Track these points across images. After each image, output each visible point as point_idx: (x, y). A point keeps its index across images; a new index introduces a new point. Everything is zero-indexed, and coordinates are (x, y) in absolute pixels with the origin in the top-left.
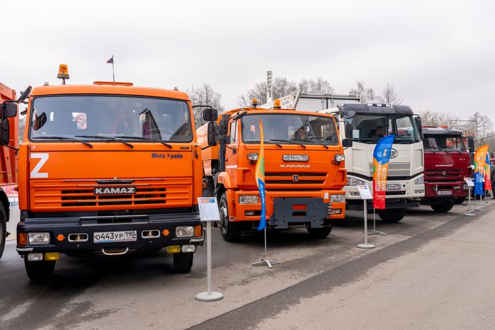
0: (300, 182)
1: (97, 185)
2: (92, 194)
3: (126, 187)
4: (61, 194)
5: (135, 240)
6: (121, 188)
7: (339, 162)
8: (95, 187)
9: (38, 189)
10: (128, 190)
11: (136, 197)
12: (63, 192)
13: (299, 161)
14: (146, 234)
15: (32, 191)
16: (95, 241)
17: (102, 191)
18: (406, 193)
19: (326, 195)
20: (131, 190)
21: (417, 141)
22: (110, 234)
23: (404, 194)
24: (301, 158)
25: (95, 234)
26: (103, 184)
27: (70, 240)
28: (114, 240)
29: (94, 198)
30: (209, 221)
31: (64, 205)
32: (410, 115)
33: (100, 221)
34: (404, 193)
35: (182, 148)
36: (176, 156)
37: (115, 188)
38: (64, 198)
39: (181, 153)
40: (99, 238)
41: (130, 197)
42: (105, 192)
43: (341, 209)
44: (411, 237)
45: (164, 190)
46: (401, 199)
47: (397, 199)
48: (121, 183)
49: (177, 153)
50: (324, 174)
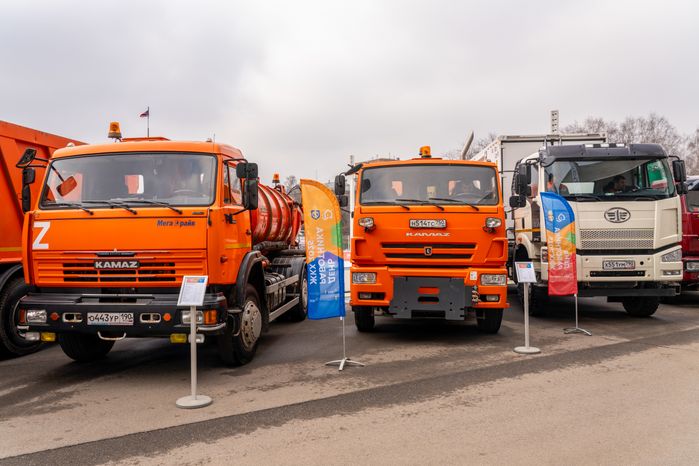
0: (435, 256)
1: (96, 258)
2: (92, 268)
3: (128, 261)
4: (62, 268)
5: (131, 324)
6: (122, 261)
7: (493, 229)
8: (95, 260)
9: (41, 262)
10: (130, 265)
11: (140, 272)
12: (65, 265)
13: (432, 228)
14: (146, 317)
15: (35, 263)
16: (89, 322)
17: (103, 265)
18: (647, 274)
19: (473, 275)
20: (133, 265)
21: (672, 196)
22: (104, 315)
23: (643, 275)
24: (436, 224)
25: (89, 315)
26: (104, 257)
27: (65, 320)
28: (109, 323)
29: (95, 273)
30: (193, 307)
31: (66, 279)
32: (662, 157)
33: (102, 300)
34: (642, 273)
35: (195, 214)
36: (186, 224)
37: (116, 262)
38: (65, 272)
39: (192, 220)
40: (94, 319)
41: (134, 272)
42: (105, 266)
43: (499, 296)
44: (628, 340)
45: (173, 264)
46: (640, 282)
47: (633, 282)
48: (121, 256)
49: (187, 220)
50: (472, 246)
